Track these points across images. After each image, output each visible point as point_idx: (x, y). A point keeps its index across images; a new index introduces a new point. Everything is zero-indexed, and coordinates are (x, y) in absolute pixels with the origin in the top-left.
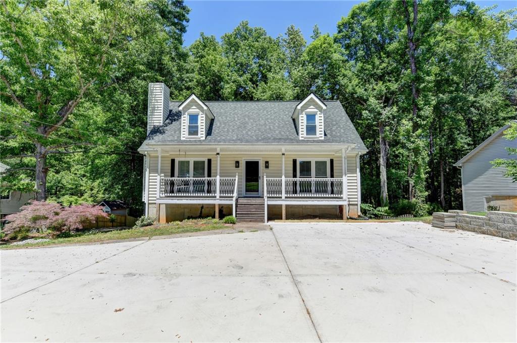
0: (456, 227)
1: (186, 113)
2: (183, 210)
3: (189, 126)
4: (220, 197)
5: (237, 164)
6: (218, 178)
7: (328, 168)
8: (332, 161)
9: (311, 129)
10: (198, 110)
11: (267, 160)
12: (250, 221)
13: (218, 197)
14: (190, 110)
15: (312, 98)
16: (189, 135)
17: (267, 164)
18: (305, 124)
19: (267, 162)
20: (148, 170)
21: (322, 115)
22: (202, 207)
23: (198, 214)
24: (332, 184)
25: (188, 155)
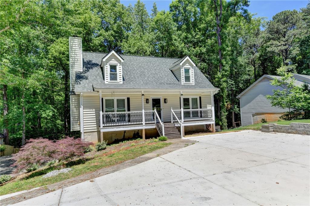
0: (274, 131)
1: (108, 64)
2: (110, 135)
3: (110, 73)
4: (146, 124)
5: (147, 100)
6: (143, 111)
7: (198, 102)
8: (200, 98)
9: (187, 79)
10: (116, 62)
11: (166, 98)
12: (173, 138)
13: (144, 124)
14: (111, 62)
15: (188, 59)
16: (110, 80)
17: (165, 101)
18: (184, 75)
19: (165, 99)
20: (82, 107)
21: (193, 70)
22: (125, 132)
23: (122, 137)
24: (201, 112)
25: (115, 95)
